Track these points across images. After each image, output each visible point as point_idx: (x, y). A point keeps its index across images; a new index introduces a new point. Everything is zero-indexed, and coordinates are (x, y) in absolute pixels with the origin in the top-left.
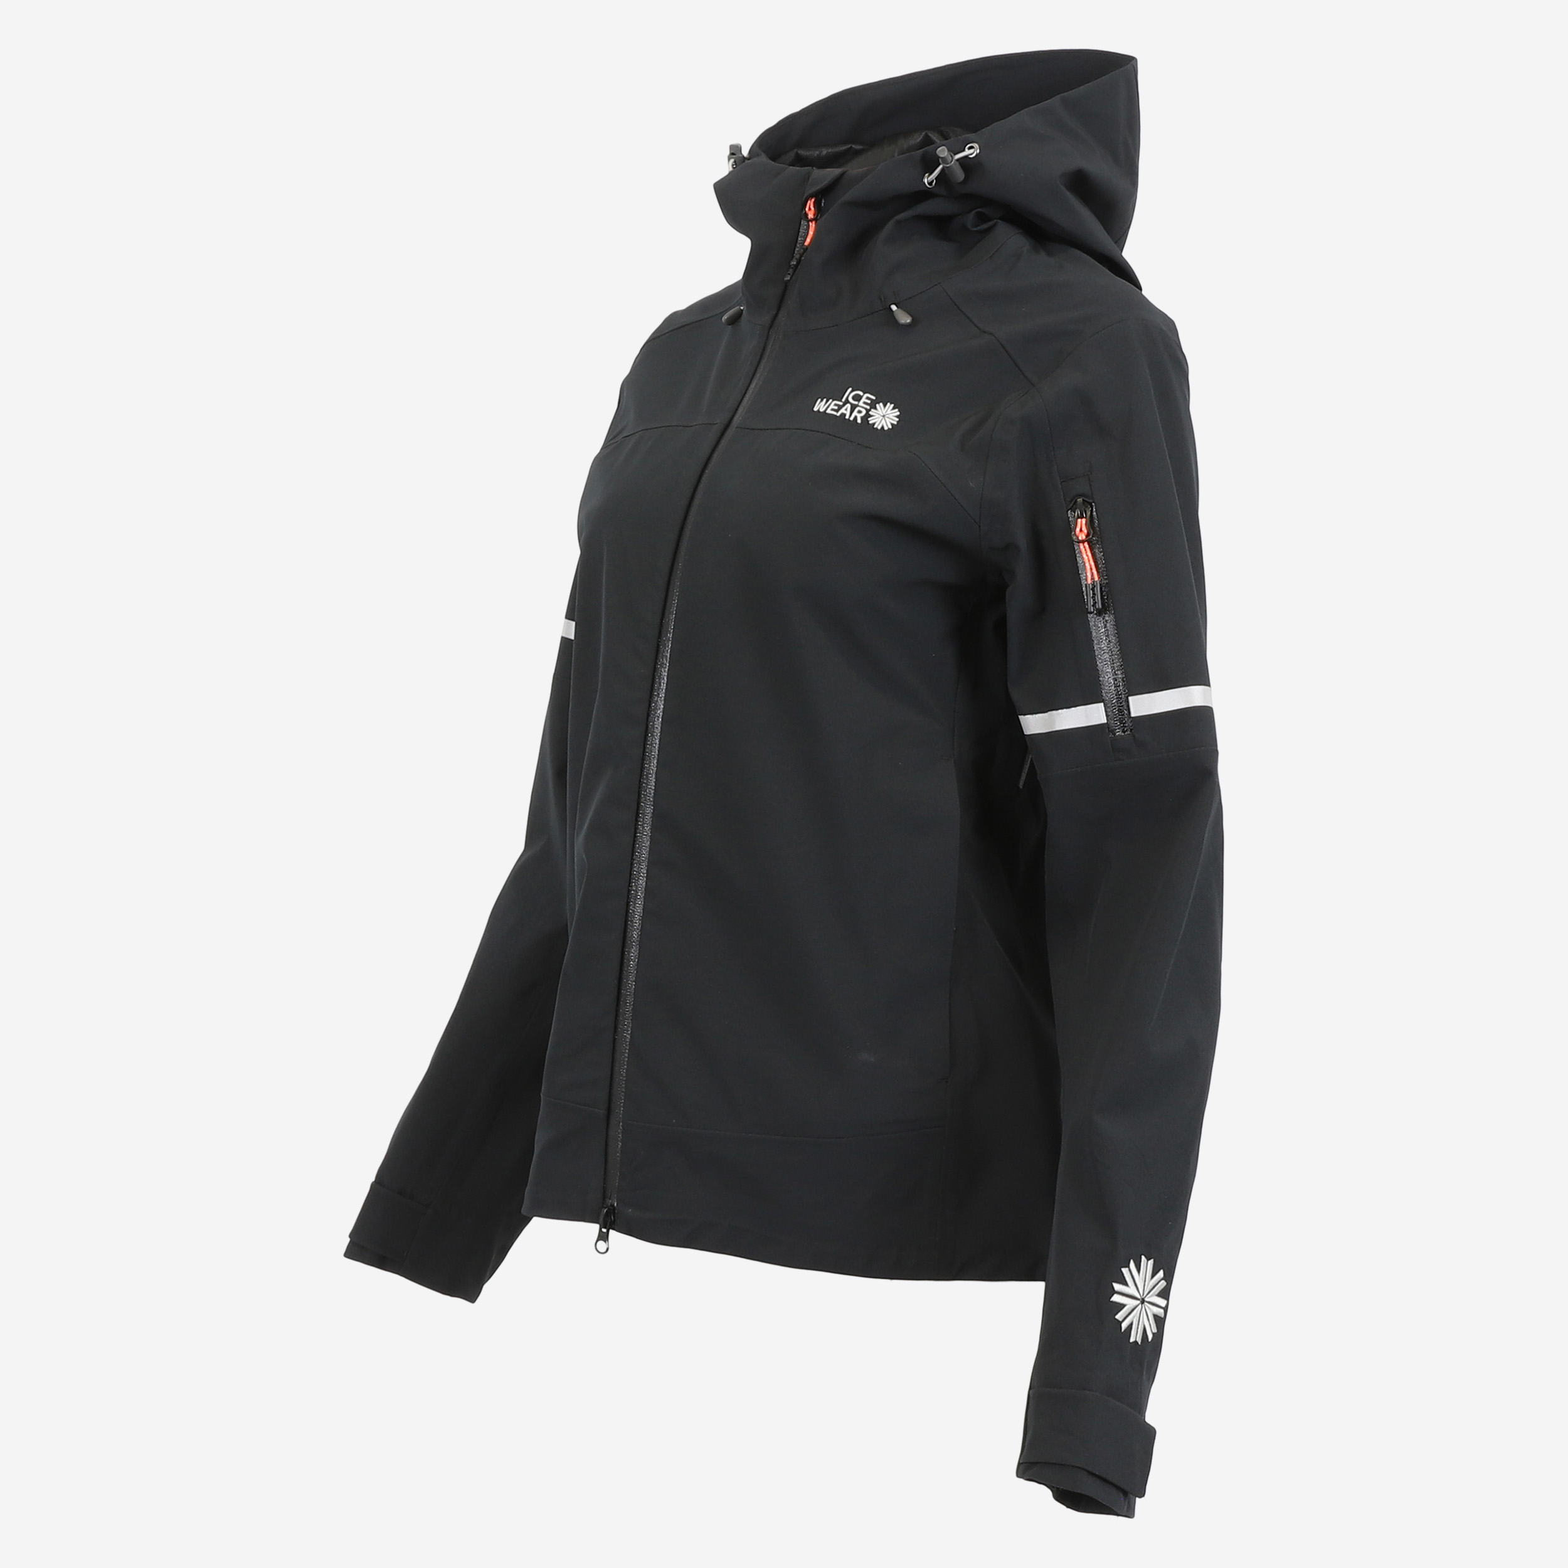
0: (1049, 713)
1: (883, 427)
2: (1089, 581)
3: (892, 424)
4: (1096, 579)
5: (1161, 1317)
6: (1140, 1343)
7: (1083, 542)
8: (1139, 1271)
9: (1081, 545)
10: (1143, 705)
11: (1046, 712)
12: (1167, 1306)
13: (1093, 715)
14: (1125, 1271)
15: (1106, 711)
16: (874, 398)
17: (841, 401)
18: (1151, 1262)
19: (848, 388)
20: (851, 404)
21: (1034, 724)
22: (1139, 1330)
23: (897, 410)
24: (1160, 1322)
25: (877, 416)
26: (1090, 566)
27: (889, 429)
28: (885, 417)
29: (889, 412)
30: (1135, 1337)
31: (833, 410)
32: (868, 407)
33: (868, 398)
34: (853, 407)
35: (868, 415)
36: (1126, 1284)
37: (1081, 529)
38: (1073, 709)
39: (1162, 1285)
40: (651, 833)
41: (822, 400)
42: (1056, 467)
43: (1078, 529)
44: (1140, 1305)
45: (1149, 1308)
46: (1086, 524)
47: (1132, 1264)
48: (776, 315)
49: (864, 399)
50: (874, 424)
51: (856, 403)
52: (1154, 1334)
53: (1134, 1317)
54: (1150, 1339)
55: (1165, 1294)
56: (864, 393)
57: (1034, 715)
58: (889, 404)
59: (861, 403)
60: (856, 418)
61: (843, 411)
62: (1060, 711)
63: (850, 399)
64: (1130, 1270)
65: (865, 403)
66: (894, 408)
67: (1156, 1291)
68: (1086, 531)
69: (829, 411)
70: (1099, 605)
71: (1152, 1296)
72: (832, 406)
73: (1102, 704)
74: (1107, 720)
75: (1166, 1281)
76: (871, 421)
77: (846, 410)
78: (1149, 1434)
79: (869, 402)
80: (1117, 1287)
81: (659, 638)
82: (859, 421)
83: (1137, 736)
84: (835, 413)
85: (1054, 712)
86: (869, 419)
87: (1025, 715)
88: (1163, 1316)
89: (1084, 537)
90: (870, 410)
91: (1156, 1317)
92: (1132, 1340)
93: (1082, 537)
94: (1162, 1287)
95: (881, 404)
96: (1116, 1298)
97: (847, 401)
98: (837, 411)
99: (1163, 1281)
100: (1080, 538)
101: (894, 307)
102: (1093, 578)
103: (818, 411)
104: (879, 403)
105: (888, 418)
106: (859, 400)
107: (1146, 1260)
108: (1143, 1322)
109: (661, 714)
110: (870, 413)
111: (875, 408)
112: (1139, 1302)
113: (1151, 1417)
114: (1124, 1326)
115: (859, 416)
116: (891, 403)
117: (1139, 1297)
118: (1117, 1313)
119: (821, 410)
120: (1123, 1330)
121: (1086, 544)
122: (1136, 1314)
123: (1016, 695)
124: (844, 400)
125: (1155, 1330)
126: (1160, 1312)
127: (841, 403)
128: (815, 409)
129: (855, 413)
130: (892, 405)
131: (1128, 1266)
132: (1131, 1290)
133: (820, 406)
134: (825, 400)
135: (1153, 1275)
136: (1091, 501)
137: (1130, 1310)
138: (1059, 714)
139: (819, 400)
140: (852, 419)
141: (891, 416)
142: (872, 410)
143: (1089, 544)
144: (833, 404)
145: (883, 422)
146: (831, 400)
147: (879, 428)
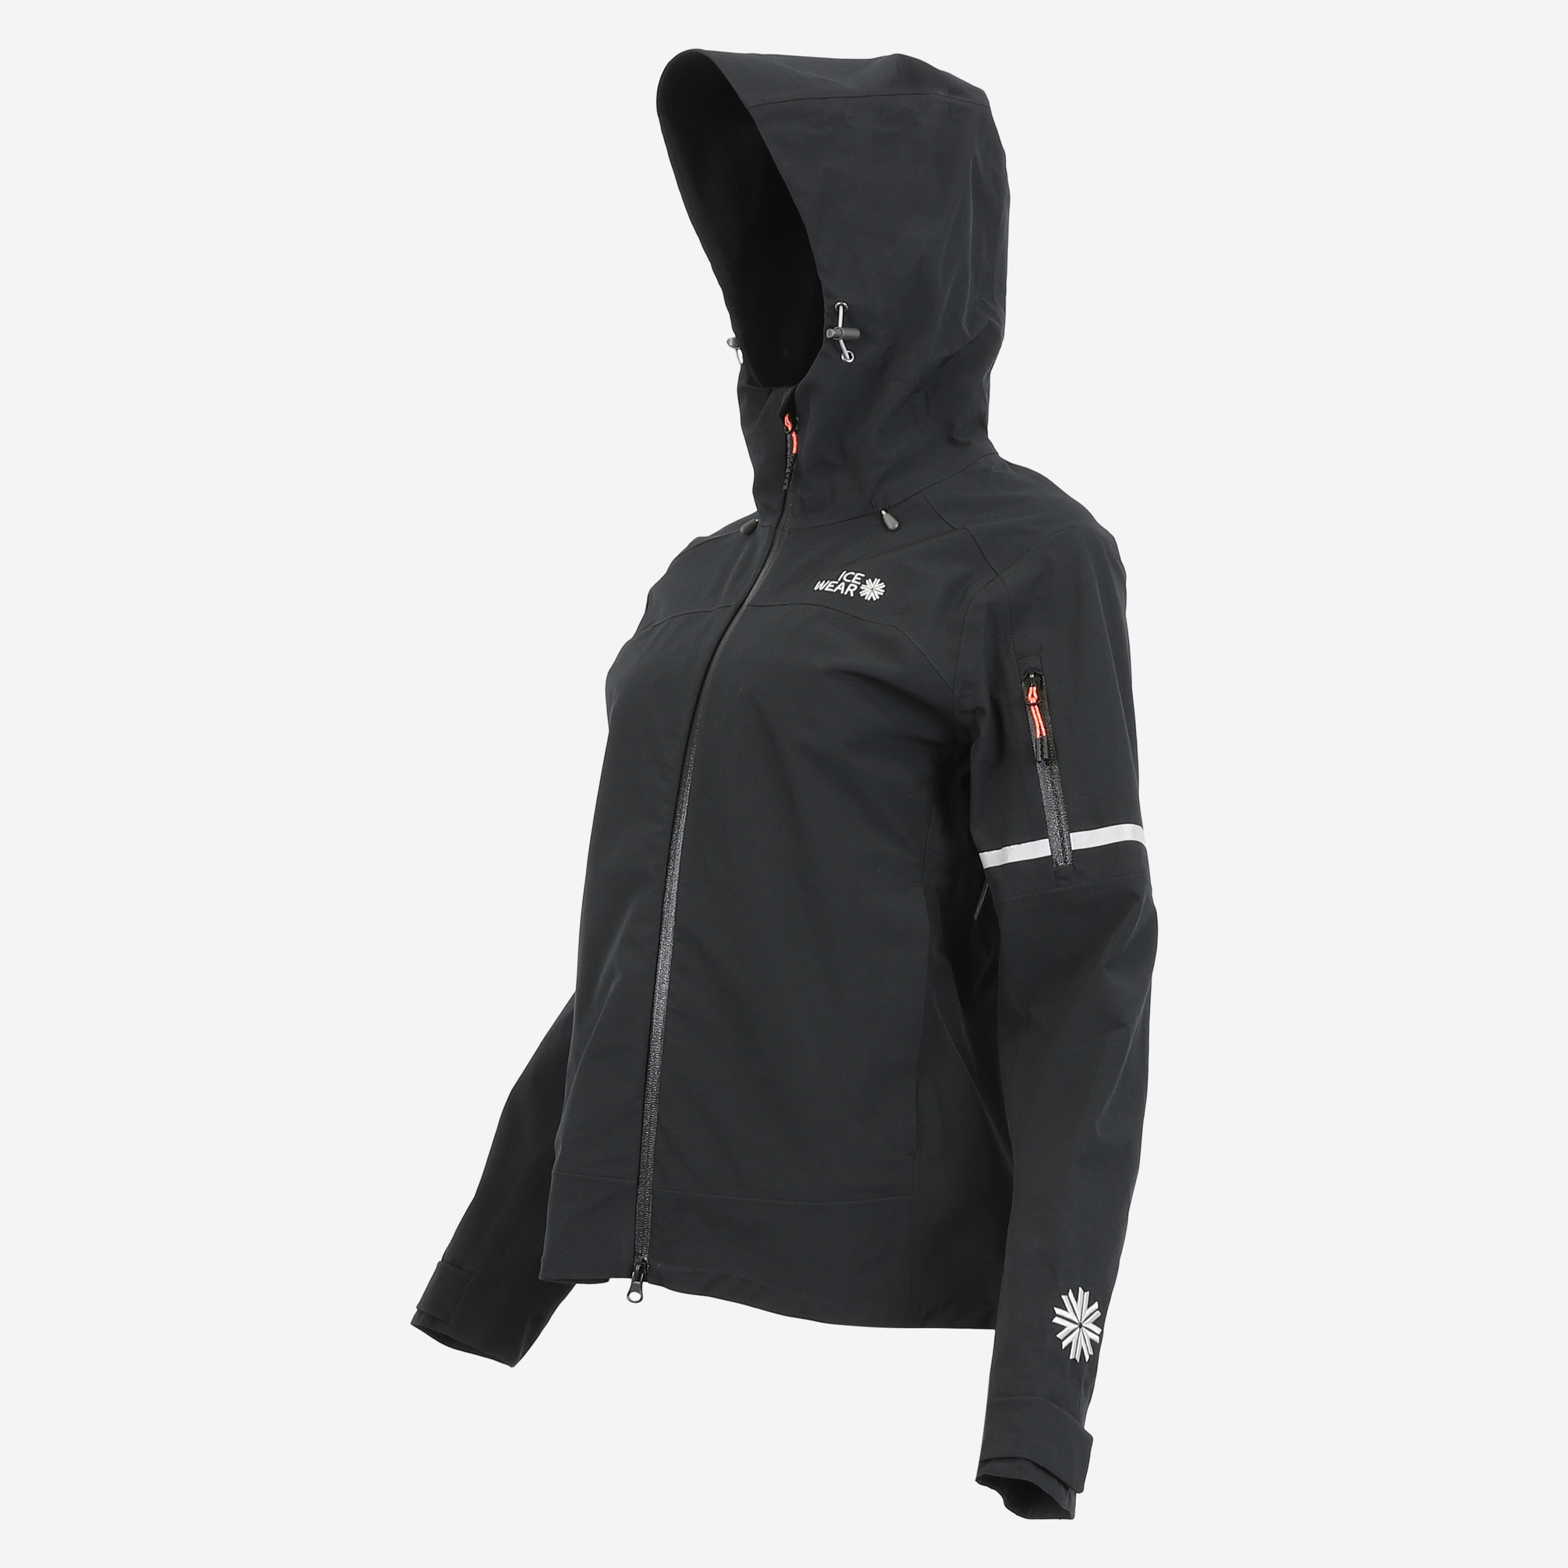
0: (1003, 848)
1: (872, 598)
2: (1038, 736)
3: (880, 596)
4: (1044, 734)
5: (1096, 1343)
6: (1078, 1361)
7: (1034, 705)
8: (1077, 1300)
9: (1032, 707)
10: (1082, 840)
11: (1001, 848)
12: (1102, 1332)
13: (1039, 849)
14: (1064, 1297)
15: (1050, 845)
16: (863, 575)
17: (837, 580)
18: (1087, 1294)
19: (843, 571)
20: (846, 583)
21: (991, 859)
22: (1078, 1350)
23: (883, 583)
24: (1096, 1346)
25: (867, 590)
26: (1039, 723)
27: (877, 600)
28: (873, 590)
29: (876, 585)
30: (1074, 1355)
31: (830, 588)
32: (859, 583)
33: (859, 576)
34: (847, 585)
35: (859, 590)
36: (1066, 1310)
37: (1032, 695)
38: (1023, 844)
39: (1097, 1314)
40: (673, 943)
41: (821, 582)
42: (1012, 646)
43: (1030, 695)
44: (1078, 1329)
45: (1086, 1333)
46: (1037, 691)
47: (1070, 1293)
48: (781, 517)
49: (855, 578)
50: (864, 596)
51: (849, 581)
52: (1090, 1356)
53: (1073, 1338)
54: (1087, 1360)
55: (1100, 1322)
56: (856, 573)
57: (991, 852)
58: (876, 579)
59: (853, 581)
60: (849, 592)
61: (838, 588)
62: (1012, 846)
63: (845, 579)
64: (1069, 1298)
65: (856, 580)
66: (880, 582)
67: (1092, 1319)
68: (1036, 697)
69: (827, 589)
70: (1046, 757)
71: (1088, 1323)
72: (830, 585)
73: (1048, 840)
74: (1052, 853)
75: (1101, 1312)
76: (862, 594)
77: (841, 587)
78: (1087, 1440)
79: (860, 579)
80: (1058, 1311)
81: (680, 780)
82: (852, 595)
83: (1076, 865)
84: (832, 590)
85: (1007, 847)
86: (860, 593)
87: (983, 852)
88: (1098, 1342)
89: (1035, 701)
90: (861, 585)
91: (1092, 1341)
92: (1071, 1357)
93: (1033, 701)
94: (1098, 1317)
95: (870, 580)
96: (1056, 1320)
97: (842, 580)
98: (833, 588)
99: (1098, 1312)
100: (1031, 702)
101: (884, 512)
102: (1041, 734)
103: (818, 589)
104: (868, 579)
105: (876, 590)
106: (851, 579)
107: (1083, 1291)
108: (1081, 1343)
109: (681, 843)
110: (861, 587)
111: (865, 584)
112: (1077, 1326)
113: (1089, 1426)
114: (1065, 1344)
115: (852, 591)
116: (878, 578)
117: (1077, 1322)
118: (1058, 1333)
119: (821, 589)
120: (1063, 1347)
121: (1036, 707)
122: (1075, 1337)
123: (977, 835)
124: (839, 580)
125: (1091, 1353)
126: (1096, 1338)
127: (837, 583)
128: (816, 589)
129: (848, 589)
130: (879, 580)
131: (1067, 1294)
132: (1070, 1315)
133: (820, 586)
134: (824, 581)
135: (1089, 1306)
136: (1041, 674)
137: (1070, 1332)
138: (1011, 849)
139: (819, 582)
140: (846, 593)
141: (878, 589)
142: (863, 585)
143: (1038, 707)
144: (830, 584)
145: (872, 594)
146: (829, 581)
147: (869, 599)
